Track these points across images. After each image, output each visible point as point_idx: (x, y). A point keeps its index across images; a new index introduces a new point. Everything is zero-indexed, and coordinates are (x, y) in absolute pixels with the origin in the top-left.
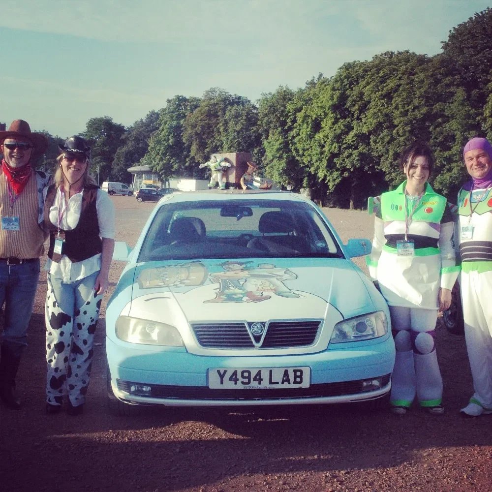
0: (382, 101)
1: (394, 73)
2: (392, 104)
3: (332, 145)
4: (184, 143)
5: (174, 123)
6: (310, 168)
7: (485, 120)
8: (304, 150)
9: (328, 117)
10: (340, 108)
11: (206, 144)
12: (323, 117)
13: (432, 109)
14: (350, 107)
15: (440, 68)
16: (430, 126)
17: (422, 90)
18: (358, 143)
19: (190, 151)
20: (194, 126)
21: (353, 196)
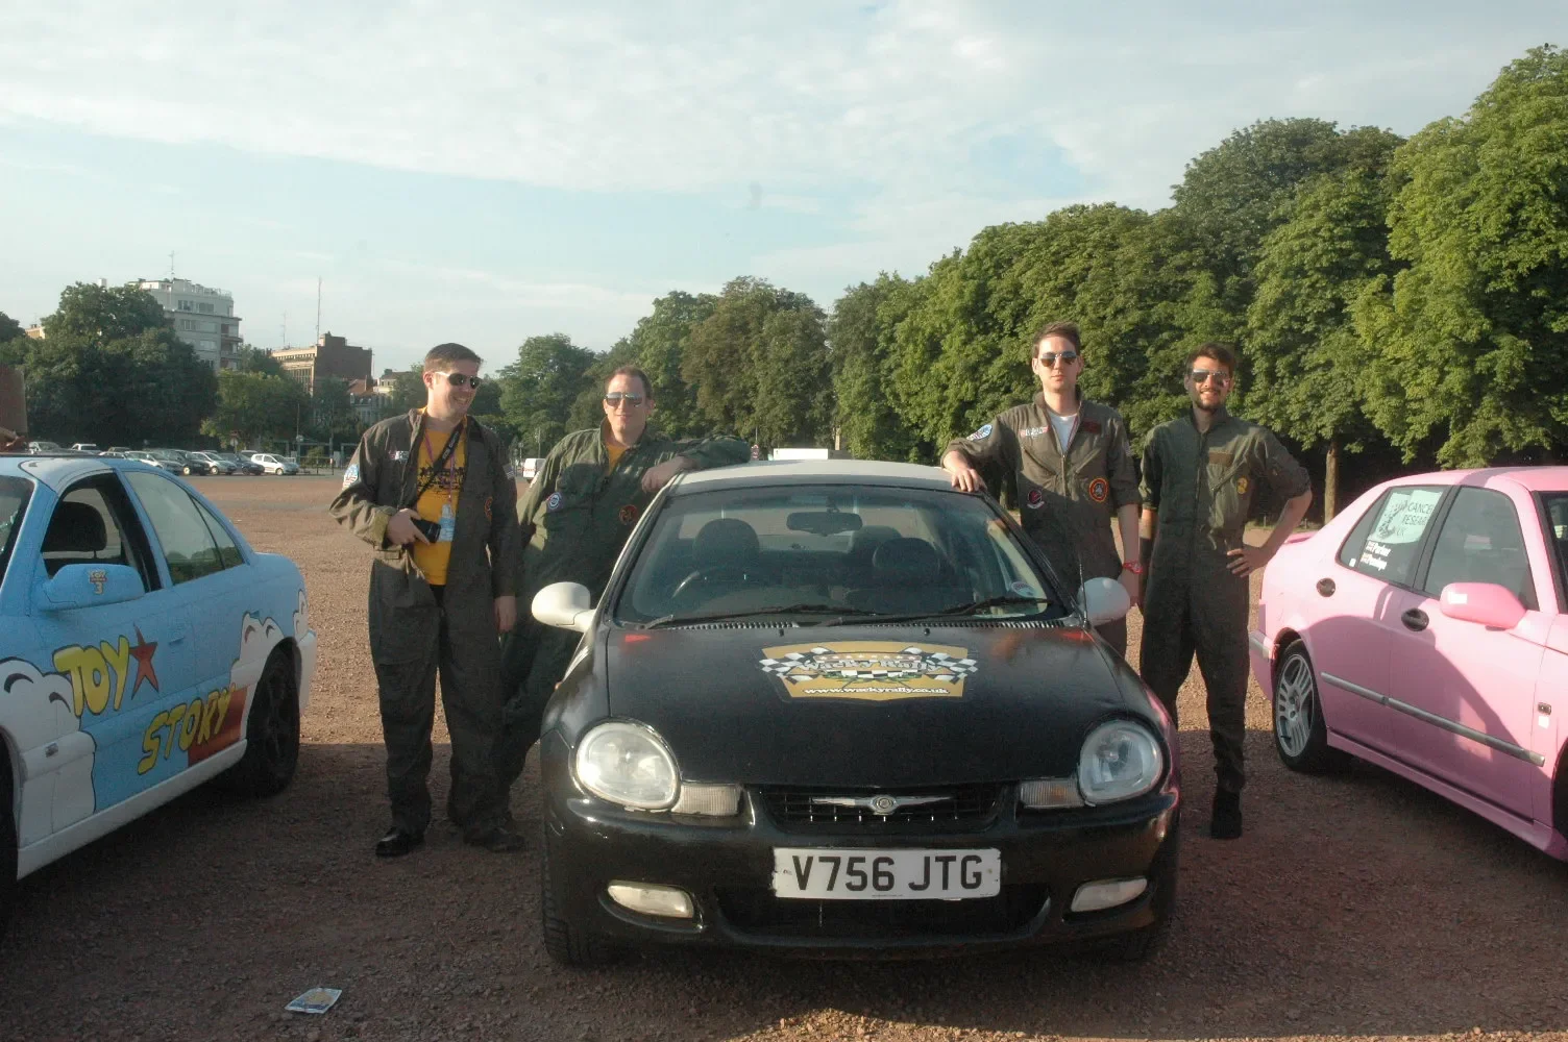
0: (1055, 299)
1: (1079, 245)
2: (1075, 305)
3: (961, 385)
4: (686, 384)
5: (668, 345)
6: (921, 429)
7: (1249, 335)
8: (909, 395)
9: (955, 331)
10: (978, 315)
11: (727, 384)
12: (945, 330)
13: (1149, 315)
14: (996, 311)
15: (1165, 237)
16: (1145, 348)
17: (1131, 278)
18: (1011, 381)
19: (695, 399)
20: (704, 351)
21: (1005, 483)
